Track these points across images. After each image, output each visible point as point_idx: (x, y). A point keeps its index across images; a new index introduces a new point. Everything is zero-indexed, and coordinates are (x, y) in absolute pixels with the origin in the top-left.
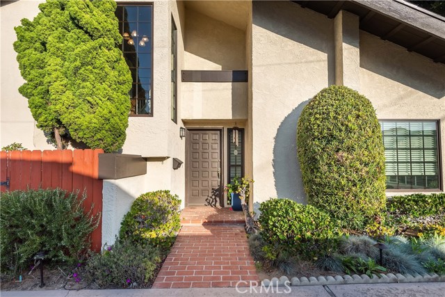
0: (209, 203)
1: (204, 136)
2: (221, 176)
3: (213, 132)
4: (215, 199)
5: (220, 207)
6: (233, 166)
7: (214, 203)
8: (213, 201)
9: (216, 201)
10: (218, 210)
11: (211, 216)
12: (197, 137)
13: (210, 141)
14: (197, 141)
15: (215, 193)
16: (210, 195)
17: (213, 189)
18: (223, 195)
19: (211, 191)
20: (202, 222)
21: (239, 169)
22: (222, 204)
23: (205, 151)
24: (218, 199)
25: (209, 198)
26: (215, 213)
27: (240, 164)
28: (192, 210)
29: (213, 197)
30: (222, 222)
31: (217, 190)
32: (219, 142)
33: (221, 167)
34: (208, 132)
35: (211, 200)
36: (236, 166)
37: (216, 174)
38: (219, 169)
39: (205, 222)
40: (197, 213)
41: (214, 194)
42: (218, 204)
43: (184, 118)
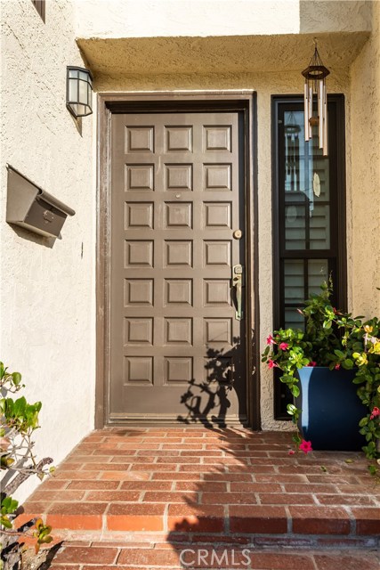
0: (195, 410)
1: (175, 133)
2: (244, 296)
3: (212, 118)
4: (222, 393)
5: (244, 433)
6: (295, 255)
7: (215, 412)
8: (211, 405)
9: (225, 404)
10: (239, 447)
11: (211, 485)
12: (143, 139)
13: (199, 156)
14: (146, 158)
15: (219, 371)
16: (201, 377)
17: (211, 353)
18: (256, 378)
19: (202, 361)
20: (166, 523)
21: (320, 270)
22: (250, 417)
23: (179, 196)
24: (232, 395)
25: (196, 391)
26: (230, 460)
27: (326, 246)
28: (121, 444)
29: (214, 386)
30: (275, 526)
31: (227, 359)
32: (234, 158)
33: (244, 260)
34: (189, 118)
35: (205, 397)
36: (306, 256)
37: (222, 291)
38: (238, 268)
39: (182, 526)
40: (142, 461)
41: (216, 376)
42: (232, 417)
43: (86, 34)
